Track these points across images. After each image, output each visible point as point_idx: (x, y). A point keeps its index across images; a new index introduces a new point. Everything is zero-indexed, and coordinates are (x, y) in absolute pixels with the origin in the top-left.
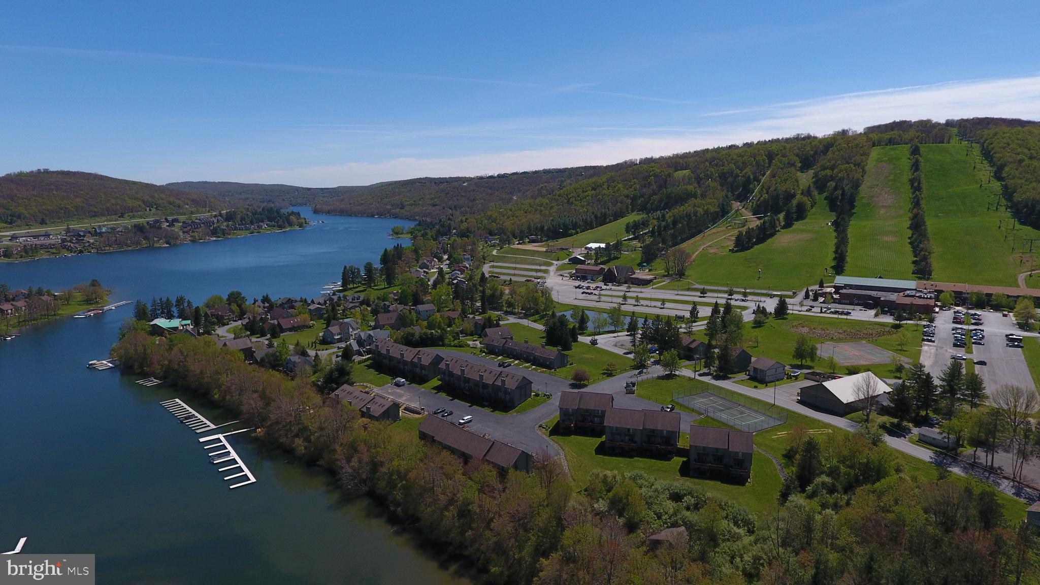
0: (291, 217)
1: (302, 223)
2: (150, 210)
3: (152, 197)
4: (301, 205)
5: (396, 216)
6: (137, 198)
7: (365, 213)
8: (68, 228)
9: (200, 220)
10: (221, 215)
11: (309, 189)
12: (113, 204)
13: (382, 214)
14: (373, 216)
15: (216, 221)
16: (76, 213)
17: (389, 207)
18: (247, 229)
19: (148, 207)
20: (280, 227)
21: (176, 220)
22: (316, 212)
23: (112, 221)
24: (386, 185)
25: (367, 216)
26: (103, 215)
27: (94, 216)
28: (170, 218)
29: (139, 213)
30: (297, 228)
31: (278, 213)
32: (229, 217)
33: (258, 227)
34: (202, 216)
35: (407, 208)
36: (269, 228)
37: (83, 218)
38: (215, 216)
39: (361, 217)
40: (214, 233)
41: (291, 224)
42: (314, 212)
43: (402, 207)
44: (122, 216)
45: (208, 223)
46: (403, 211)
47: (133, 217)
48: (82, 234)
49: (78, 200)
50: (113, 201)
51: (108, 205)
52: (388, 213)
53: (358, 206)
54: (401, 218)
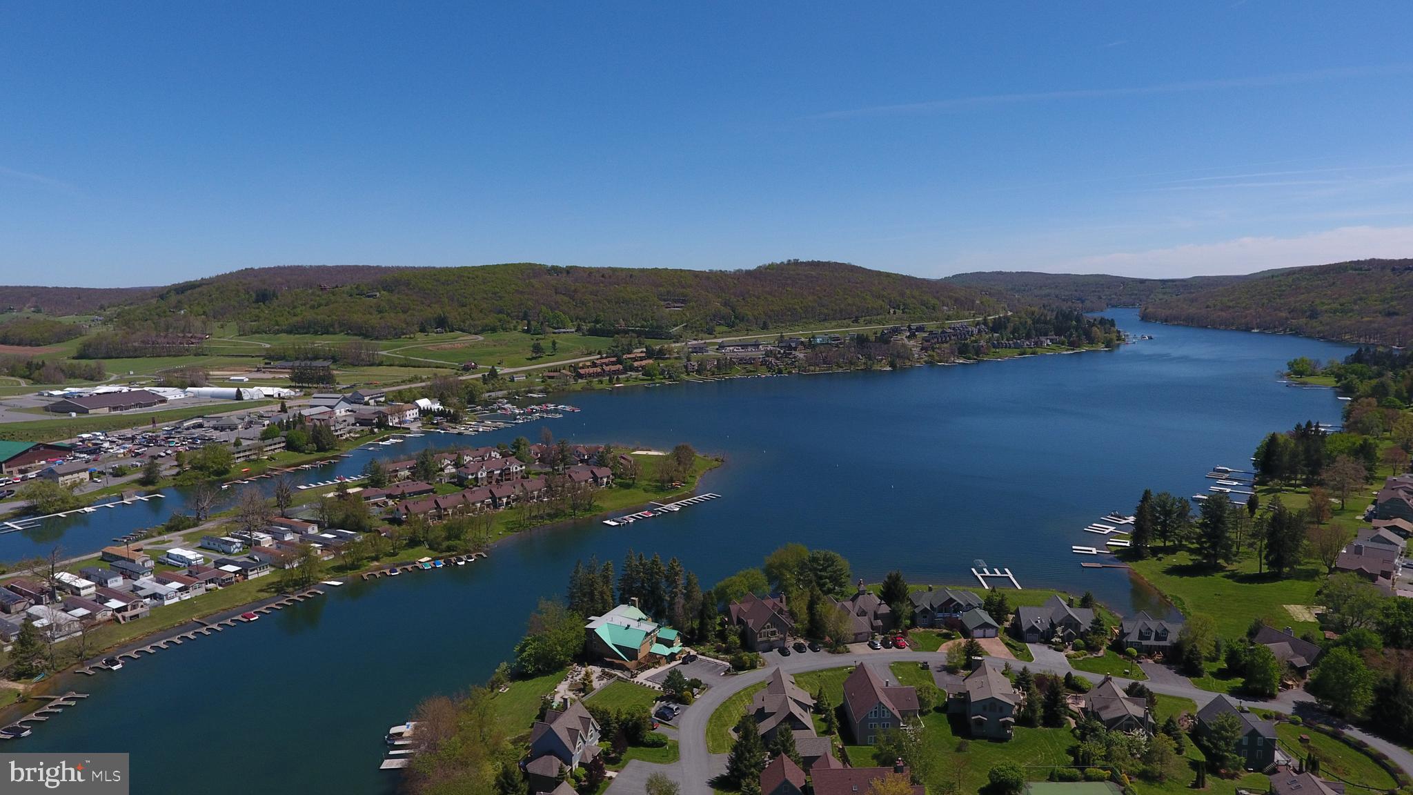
0: (1095, 329)
1: (1111, 340)
2: (895, 313)
3: (902, 294)
4: (1126, 305)
5: (1297, 332)
6: (883, 296)
7: (1233, 324)
8: (782, 336)
9: (954, 329)
10: (985, 322)
11: (1142, 281)
12: (849, 304)
13: (1269, 328)
14: (1248, 330)
15: (976, 331)
16: (803, 315)
17: (1283, 314)
18: (1017, 346)
19: (894, 308)
20: (1073, 345)
21: (920, 329)
22: (1145, 318)
23: (842, 327)
24: (1283, 275)
25: (1238, 329)
26: (834, 319)
27: (825, 320)
28: (914, 326)
29: (879, 317)
30: (1101, 347)
31: (1078, 319)
32: (998, 326)
33: (1036, 343)
34: (956, 323)
35: (1325, 318)
36: (1054, 346)
37: (811, 323)
38: (978, 324)
39: (1226, 329)
40: (963, 351)
41: (1091, 341)
42: (1142, 319)
43: (1314, 315)
44: (856, 321)
45: (961, 334)
46: (1314, 323)
47: (870, 322)
48: (793, 345)
49: (810, 298)
50: (850, 300)
51: (842, 306)
52: (1282, 325)
53: (1222, 310)
54: (1310, 337)
